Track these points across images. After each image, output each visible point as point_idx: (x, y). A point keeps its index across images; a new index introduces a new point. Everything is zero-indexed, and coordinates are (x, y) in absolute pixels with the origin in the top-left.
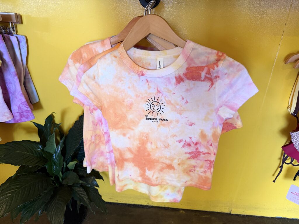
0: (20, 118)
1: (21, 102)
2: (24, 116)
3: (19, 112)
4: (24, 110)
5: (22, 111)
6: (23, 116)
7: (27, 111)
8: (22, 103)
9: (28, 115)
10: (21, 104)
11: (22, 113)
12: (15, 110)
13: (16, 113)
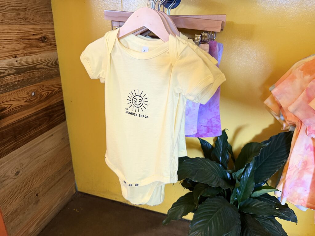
0: (205, 132)
1: (214, 116)
2: (212, 131)
3: (208, 126)
4: (214, 125)
5: (212, 125)
6: (210, 131)
7: (218, 126)
8: (216, 117)
9: (217, 130)
10: (214, 117)
11: (211, 128)
12: (202, 123)
13: (203, 127)
